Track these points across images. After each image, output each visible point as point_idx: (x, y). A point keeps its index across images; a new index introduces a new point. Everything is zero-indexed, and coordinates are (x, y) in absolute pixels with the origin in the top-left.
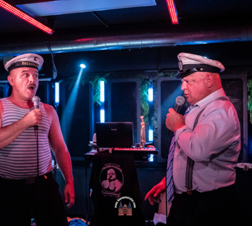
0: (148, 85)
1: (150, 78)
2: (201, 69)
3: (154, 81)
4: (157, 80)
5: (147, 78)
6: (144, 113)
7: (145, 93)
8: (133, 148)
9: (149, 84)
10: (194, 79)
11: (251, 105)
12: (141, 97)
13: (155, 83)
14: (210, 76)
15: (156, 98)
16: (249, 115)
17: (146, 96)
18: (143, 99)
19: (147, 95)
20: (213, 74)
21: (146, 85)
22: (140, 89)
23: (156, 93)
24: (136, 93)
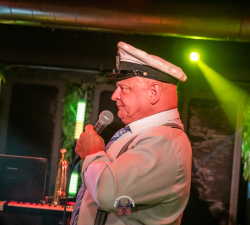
0: (79, 94)
1: (82, 82)
2: (145, 74)
3: (89, 89)
4: (94, 87)
5: (79, 82)
6: (65, 142)
7: (72, 108)
8: (42, 205)
9: (81, 93)
10: (132, 86)
11: (246, 149)
12: (64, 114)
13: (91, 92)
14: (157, 86)
15: (89, 118)
16: (242, 166)
17: (73, 114)
18: (67, 117)
19: (74, 112)
20: (164, 84)
21: (76, 94)
22: (63, 100)
23: (90, 110)
24: (56, 106)
